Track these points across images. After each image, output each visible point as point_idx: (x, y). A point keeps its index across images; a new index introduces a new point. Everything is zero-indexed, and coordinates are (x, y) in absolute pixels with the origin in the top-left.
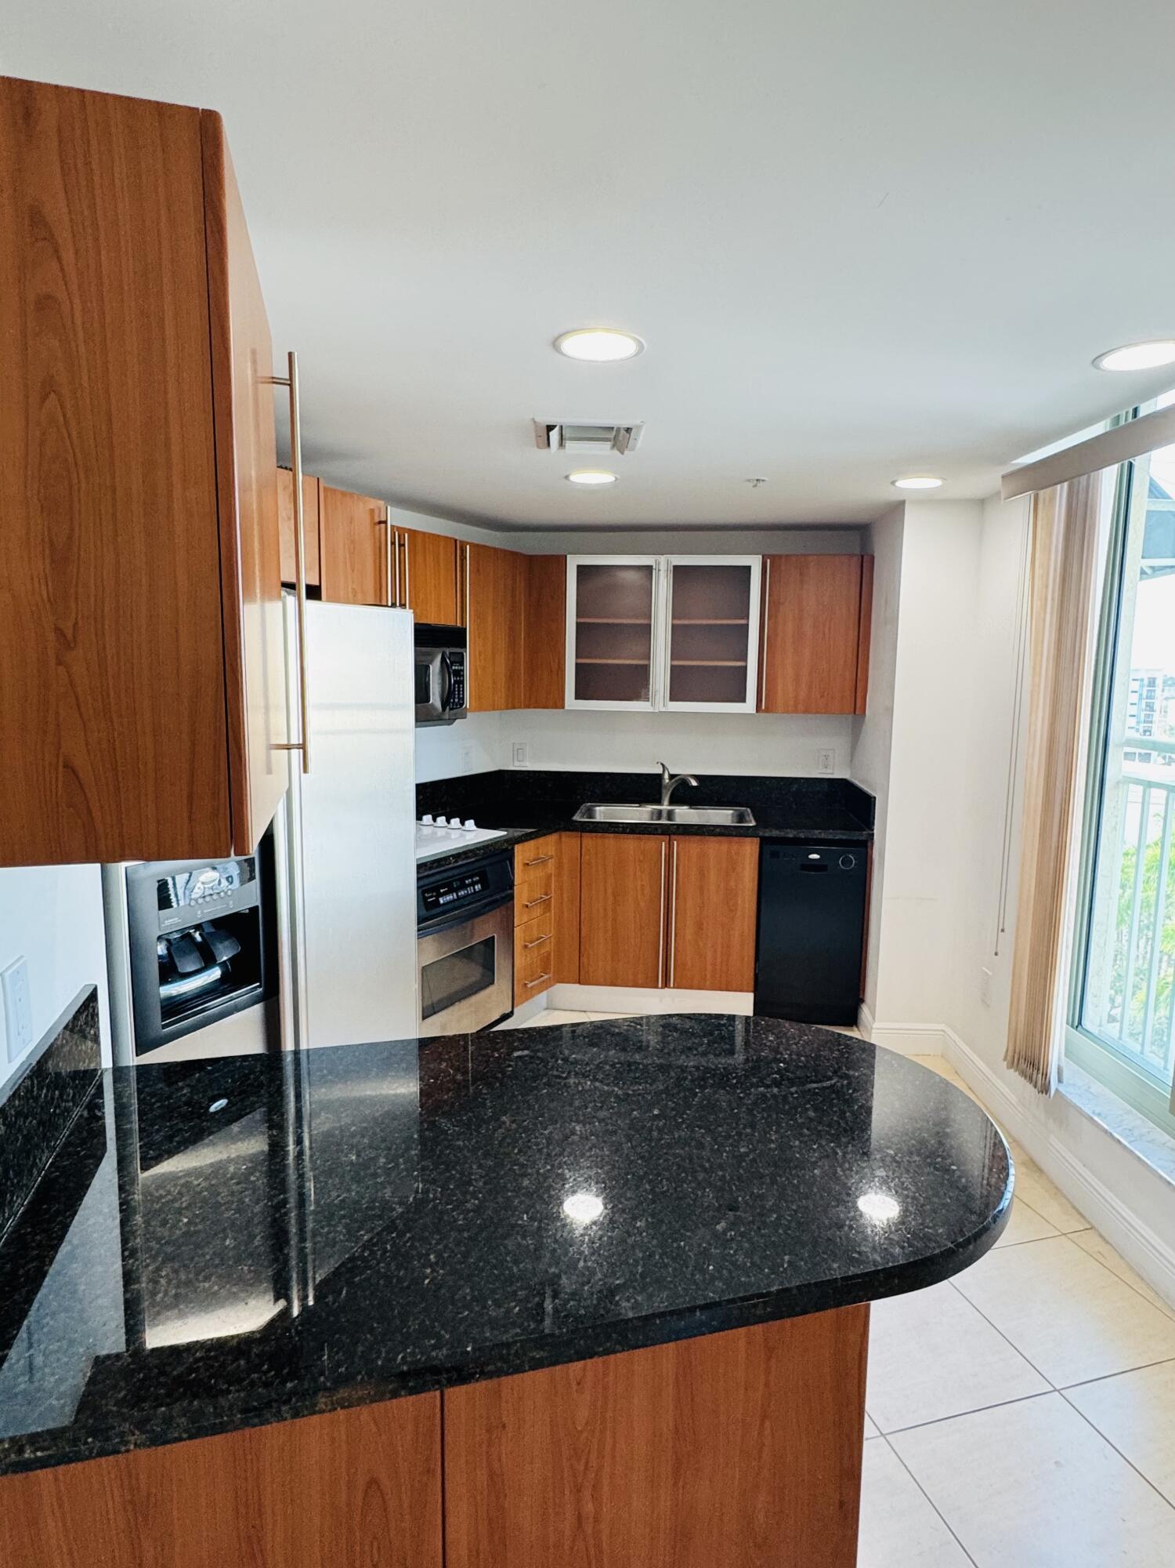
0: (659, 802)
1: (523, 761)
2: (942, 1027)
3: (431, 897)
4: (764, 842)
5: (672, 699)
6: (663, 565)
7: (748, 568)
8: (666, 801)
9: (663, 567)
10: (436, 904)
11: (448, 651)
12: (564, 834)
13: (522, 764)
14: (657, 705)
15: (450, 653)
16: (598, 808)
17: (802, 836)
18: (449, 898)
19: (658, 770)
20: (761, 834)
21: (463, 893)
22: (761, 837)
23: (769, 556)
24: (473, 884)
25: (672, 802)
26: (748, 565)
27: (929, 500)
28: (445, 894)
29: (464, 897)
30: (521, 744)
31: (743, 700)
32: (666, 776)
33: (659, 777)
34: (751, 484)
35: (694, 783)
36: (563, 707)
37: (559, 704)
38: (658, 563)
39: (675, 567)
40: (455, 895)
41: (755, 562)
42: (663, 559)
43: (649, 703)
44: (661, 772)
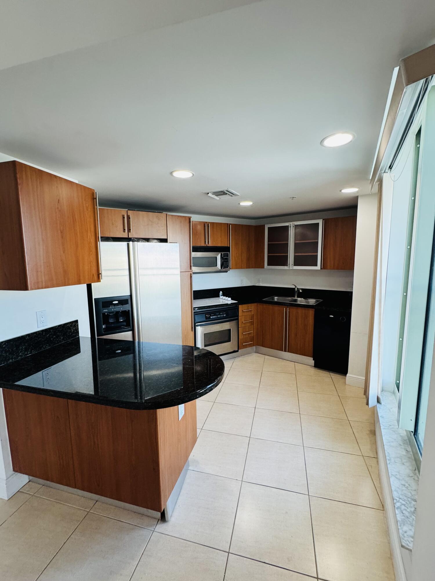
0: (294, 296)
1: (259, 283)
3: (208, 316)
5: (295, 265)
7: (318, 224)
8: (296, 297)
9: (292, 226)
10: (210, 318)
11: (223, 253)
12: (259, 303)
13: (259, 284)
14: (290, 267)
15: (224, 254)
16: (275, 297)
17: (328, 309)
18: (214, 317)
19: (294, 287)
21: (219, 316)
22: (315, 309)
23: (324, 219)
24: (223, 314)
25: (298, 297)
26: (318, 222)
28: (213, 316)
29: (219, 317)
30: (259, 278)
31: (316, 265)
32: (296, 289)
33: (294, 289)
34: (291, 199)
35: (301, 291)
36: (264, 268)
37: (263, 267)
38: (290, 225)
39: (296, 225)
40: (216, 317)
41: (320, 222)
42: (291, 223)
43: (288, 267)
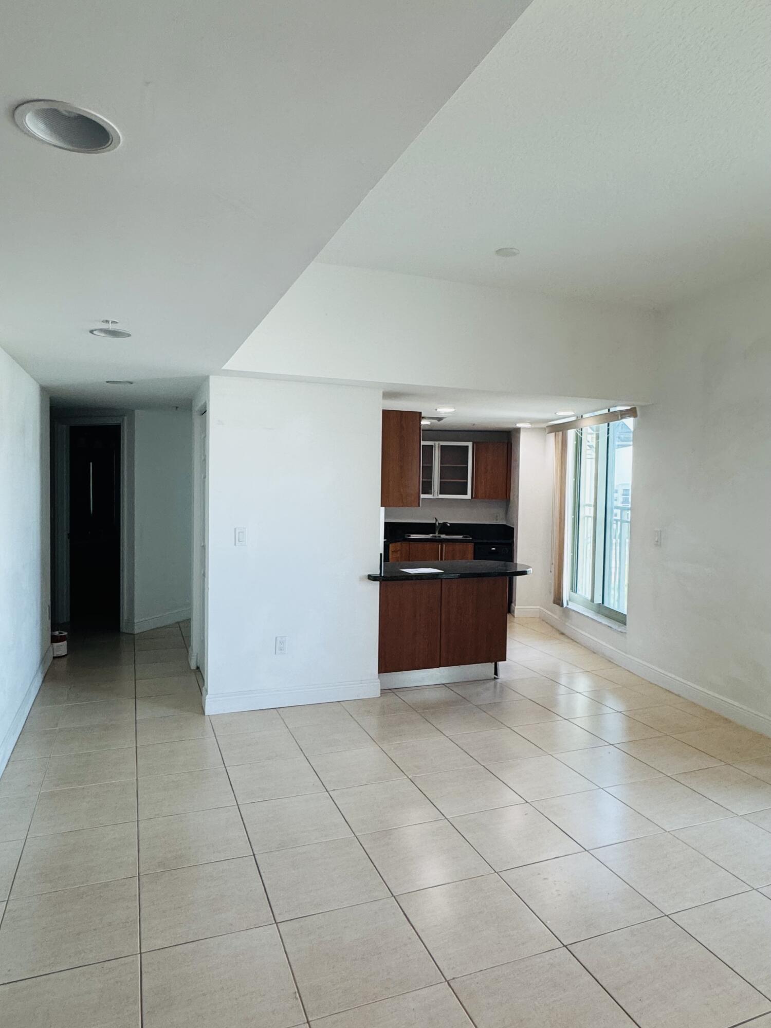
0: (435, 534)
2: (538, 607)
4: (475, 544)
5: (440, 494)
6: (437, 445)
7: (468, 446)
8: (437, 533)
9: (437, 446)
14: (435, 495)
17: (489, 542)
20: (475, 541)
22: (475, 543)
23: (475, 442)
25: (439, 534)
27: (526, 429)
31: (466, 494)
32: (437, 523)
33: (435, 524)
35: (449, 525)
38: (435, 444)
39: (442, 446)
41: (470, 444)
42: (437, 443)
43: (432, 495)
44: (434, 522)
